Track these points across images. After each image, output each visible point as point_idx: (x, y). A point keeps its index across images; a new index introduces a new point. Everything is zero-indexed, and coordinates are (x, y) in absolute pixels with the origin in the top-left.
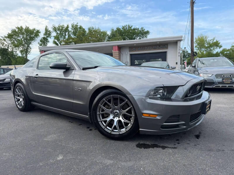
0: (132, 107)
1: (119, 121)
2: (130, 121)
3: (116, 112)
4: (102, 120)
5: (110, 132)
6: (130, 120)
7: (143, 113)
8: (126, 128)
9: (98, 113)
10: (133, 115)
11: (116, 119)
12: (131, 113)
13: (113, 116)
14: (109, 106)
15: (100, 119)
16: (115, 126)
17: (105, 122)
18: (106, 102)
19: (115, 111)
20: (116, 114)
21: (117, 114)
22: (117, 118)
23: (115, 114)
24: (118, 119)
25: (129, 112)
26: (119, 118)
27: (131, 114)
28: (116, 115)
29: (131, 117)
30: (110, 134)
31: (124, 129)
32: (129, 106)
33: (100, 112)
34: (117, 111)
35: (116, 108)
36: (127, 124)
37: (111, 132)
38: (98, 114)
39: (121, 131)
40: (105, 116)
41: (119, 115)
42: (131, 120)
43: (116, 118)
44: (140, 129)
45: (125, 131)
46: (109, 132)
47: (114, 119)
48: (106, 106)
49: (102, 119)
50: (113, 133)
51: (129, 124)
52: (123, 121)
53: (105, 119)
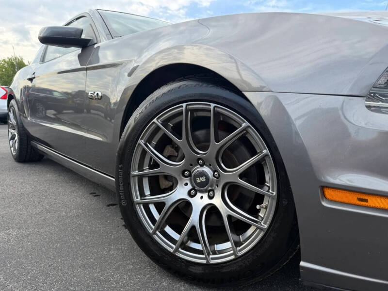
0: (266, 155)
1: (212, 210)
2: (257, 216)
3: (203, 174)
4: (149, 198)
5: (172, 250)
6: (255, 213)
7: (324, 187)
8: (237, 244)
9: (137, 172)
10: (270, 190)
11: (199, 202)
12: (261, 182)
13: (189, 187)
14: (177, 148)
15: (142, 194)
16: (193, 228)
17: (160, 206)
18: (165, 135)
19: (198, 169)
20: (199, 180)
21: (203, 179)
22: (205, 195)
23: (195, 181)
24: (206, 201)
25: (256, 174)
26: (211, 198)
27: (261, 188)
28: (202, 185)
29: (260, 198)
30: (172, 256)
31: (228, 245)
32: (253, 152)
33: (146, 167)
34: (206, 169)
35: (199, 159)
36: (240, 227)
37: (177, 250)
38: (134, 176)
39: (214, 253)
40: (164, 184)
41: (211, 186)
42: (259, 211)
43: (199, 195)
44: (302, 264)
45: (233, 257)
46: (170, 247)
47: (190, 200)
48: (169, 150)
49: (151, 195)
50: (184, 255)
51: (248, 226)
52: (224, 211)
53: (159, 198)
